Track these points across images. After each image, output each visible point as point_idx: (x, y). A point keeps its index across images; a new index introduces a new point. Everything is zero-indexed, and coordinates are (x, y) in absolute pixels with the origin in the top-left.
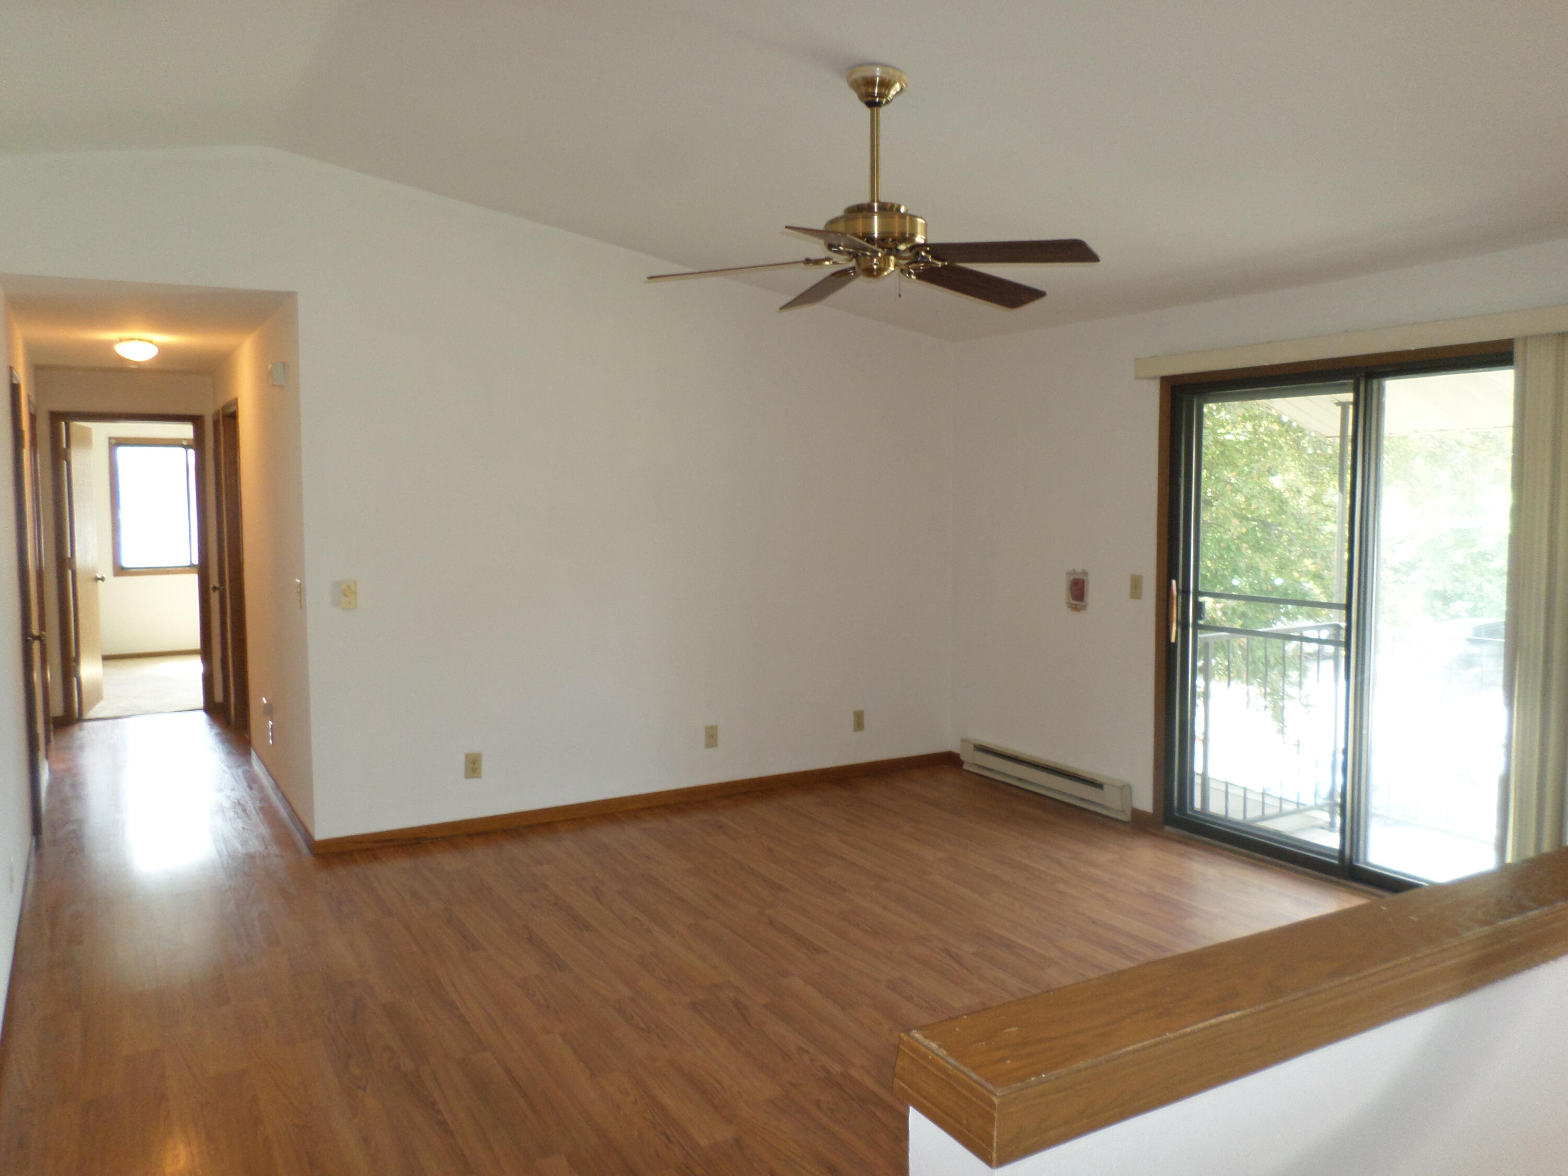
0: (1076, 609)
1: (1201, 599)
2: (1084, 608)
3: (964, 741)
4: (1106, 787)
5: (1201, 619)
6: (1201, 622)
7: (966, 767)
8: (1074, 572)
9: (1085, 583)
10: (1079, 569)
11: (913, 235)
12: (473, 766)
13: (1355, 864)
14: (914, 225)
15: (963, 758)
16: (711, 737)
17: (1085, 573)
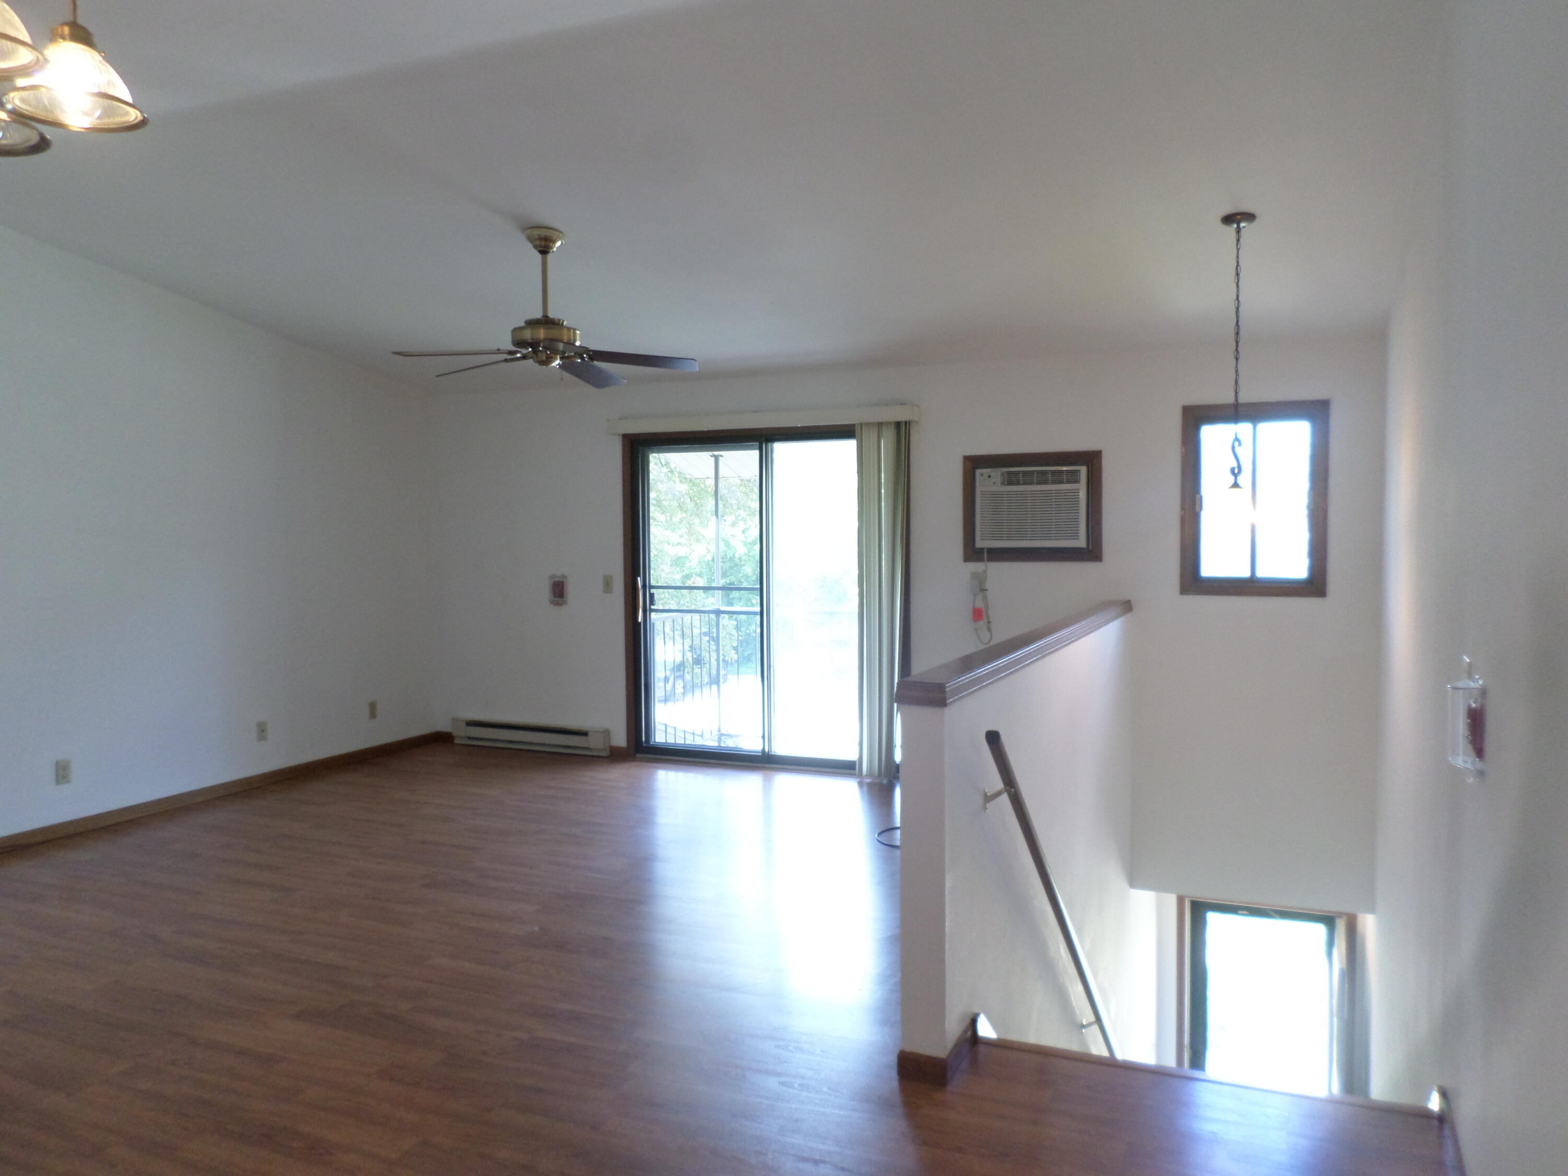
0: (558, 604)
1: (652, 591)
2: (565, 603)
3: (455, 720)
4: (590, 734)
5: (654, 605)
6: (652, 607)
7: (457, 741)
8: (553, 576)
9: (565, 584)
10: (559, 573)
11: (575, 341)
12: (62, 773)
13: (771, 753)
14: (575, 334)
15: (454, 734)
16: (262, 731)
17: (564, 577)
